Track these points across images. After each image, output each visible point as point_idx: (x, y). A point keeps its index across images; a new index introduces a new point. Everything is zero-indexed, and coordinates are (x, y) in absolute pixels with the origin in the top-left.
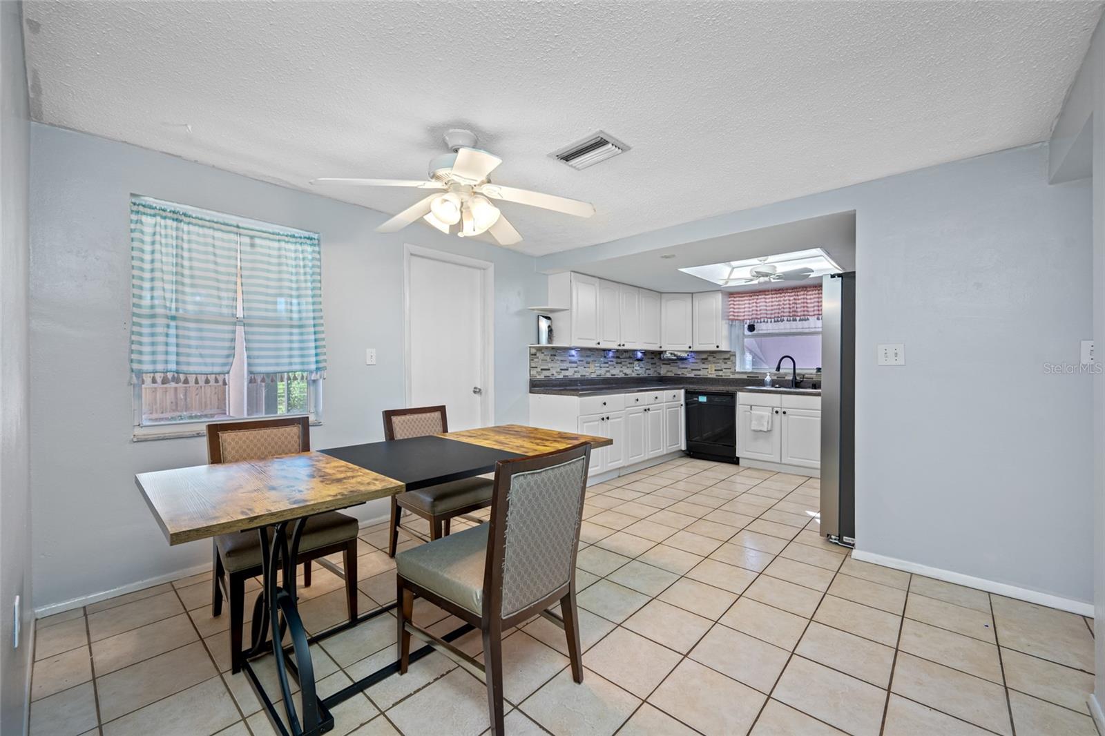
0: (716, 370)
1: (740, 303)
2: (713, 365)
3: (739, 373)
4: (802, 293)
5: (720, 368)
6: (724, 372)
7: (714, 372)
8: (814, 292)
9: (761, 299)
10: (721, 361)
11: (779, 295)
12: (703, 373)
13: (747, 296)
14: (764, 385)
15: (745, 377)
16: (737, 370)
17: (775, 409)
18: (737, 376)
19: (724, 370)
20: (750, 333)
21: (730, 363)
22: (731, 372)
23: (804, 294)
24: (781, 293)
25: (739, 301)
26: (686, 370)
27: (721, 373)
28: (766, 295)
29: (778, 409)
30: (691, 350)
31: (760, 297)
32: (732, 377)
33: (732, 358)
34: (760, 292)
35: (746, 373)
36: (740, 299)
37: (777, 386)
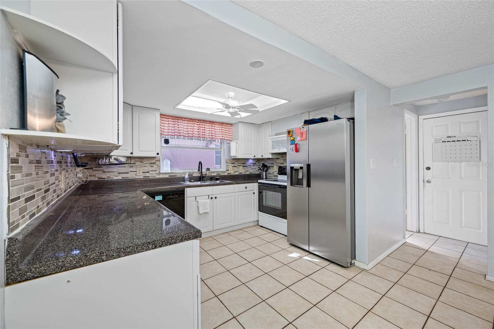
0: (143, 172)
1: (165, 122)
2: (141, 169)
3: (163, 174)
4: (203, 124)
5: (146, 171)
6: (150, 174)
7: (141, 174)
8: (209, 125)
9: (180, 122)
10: (148, 165)
11: (191, 122)
12: (131, 176)
13: (171, 119)
14: (184, 181)
15: (167, 176)
16: (161, 172)
17: (210, 197)
18: (161, 176)
19: (150, 172)
20: (165, 145)
21: (156, 166)
22: (156, 174)
23: (204, 125)
24: (192, 122)
25: (164, 121)
26: (112, 174)
27: (147, 175)
28: (183, 120)
29: (212, 196)
30: (131, 155)
31: (179, 121)
32: (157, 177)
33: (157, 163)
34: (179, 117)
35: (168, 173)
36: (165, 119)
37: (193, 181)
